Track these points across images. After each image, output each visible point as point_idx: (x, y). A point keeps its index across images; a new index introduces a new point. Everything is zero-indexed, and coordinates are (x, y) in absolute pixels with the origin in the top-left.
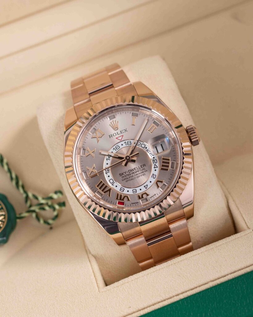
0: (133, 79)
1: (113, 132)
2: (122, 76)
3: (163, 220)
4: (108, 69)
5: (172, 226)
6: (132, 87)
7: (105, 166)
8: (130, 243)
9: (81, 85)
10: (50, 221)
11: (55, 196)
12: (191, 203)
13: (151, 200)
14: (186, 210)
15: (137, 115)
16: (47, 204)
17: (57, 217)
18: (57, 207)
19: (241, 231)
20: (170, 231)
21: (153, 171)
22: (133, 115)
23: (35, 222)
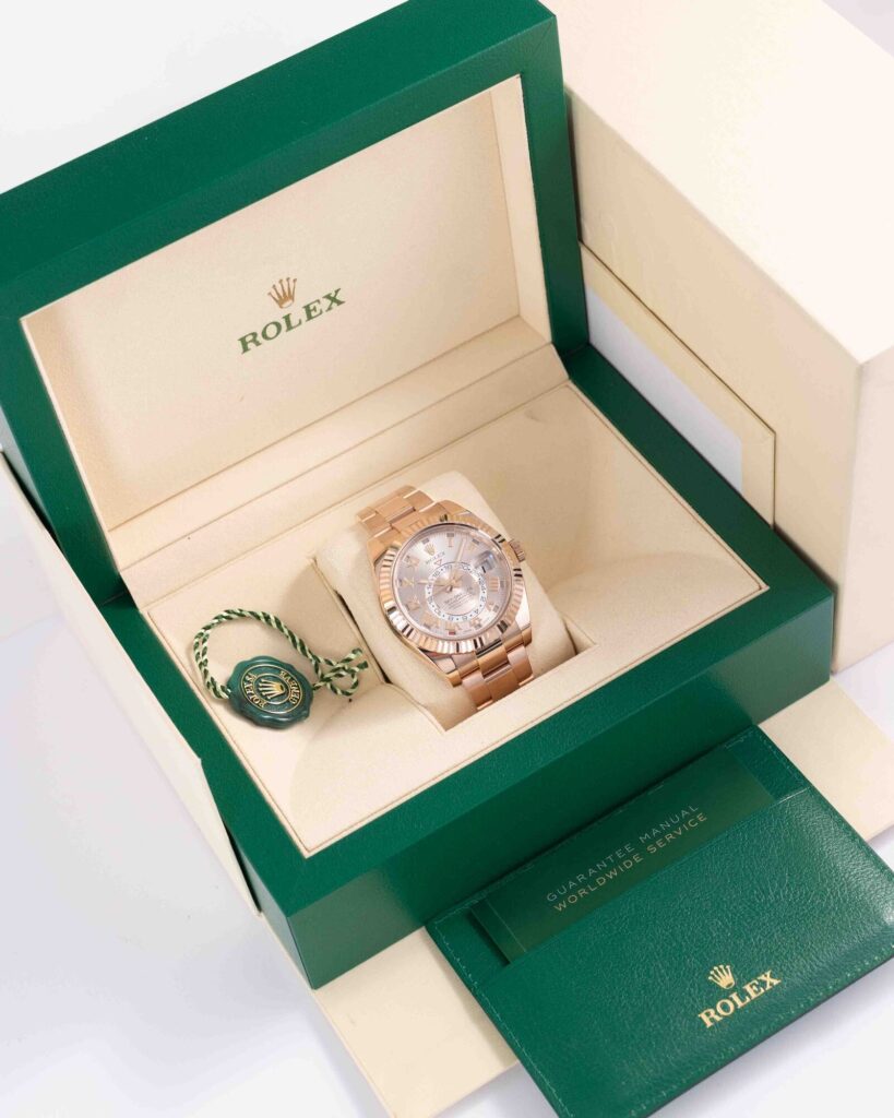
0: (436, 499)
1: (428, 557)
2: (422, 497)
3: (501, 649)
4: (400, 493)
5: (510, 656)
6: (439, 506)
7: (427, 596)
8: (466, 681)
9: (374, 515)
10: (350, 691)
11: (352, 656)
12: (529, 626)
13: (485, 625)
14: (524, 633)
15: (453, 535)
16: (344, 668)
17: (356, 684)
18: (357, 669)
19: (586, 649)
20: (508, 663)
21: (481, 594)
22: (448, 535)
23: (330, 694)
